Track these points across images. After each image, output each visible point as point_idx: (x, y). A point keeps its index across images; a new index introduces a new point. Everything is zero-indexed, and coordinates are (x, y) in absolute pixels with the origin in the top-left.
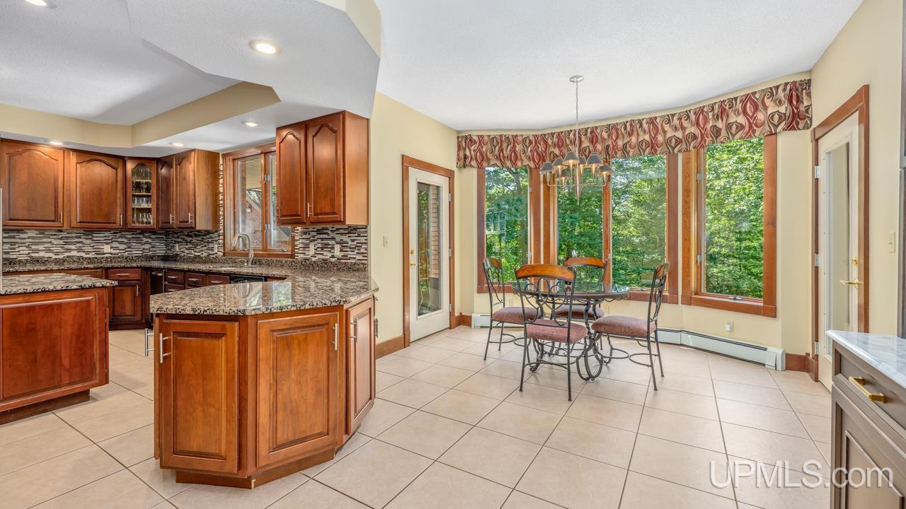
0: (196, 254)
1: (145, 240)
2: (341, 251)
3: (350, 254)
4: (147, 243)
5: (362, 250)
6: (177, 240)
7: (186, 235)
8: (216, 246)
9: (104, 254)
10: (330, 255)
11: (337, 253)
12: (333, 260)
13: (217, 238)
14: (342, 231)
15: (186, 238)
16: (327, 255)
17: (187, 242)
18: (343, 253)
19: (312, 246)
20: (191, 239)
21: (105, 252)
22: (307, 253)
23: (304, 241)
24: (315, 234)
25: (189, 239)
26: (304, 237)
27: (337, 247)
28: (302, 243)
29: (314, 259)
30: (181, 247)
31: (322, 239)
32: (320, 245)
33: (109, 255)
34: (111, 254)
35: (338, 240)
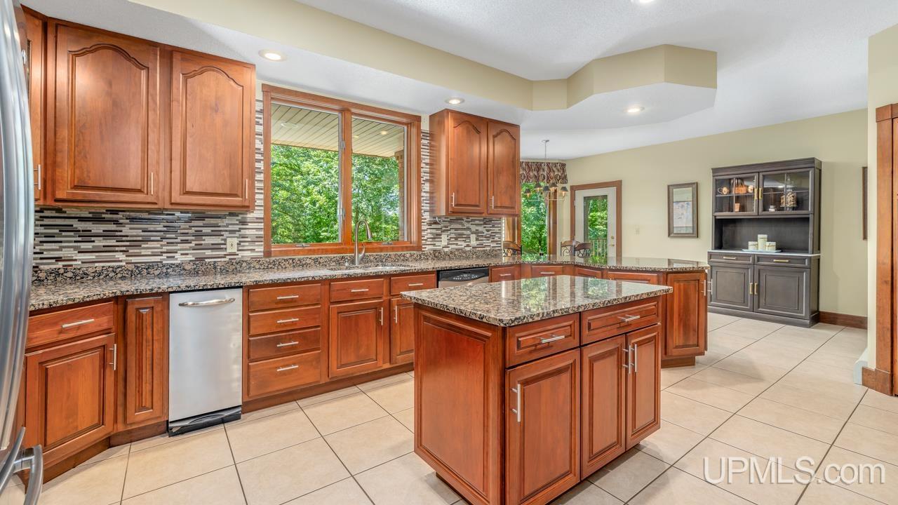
0: (134, 259)
2: (477, 240)
3: (486, 242)
5: (496, 239)
7: (81, 219)
8: (236, 241)
10: (465, 244)
11: (474, 242)
12: (468, 249)
13: (237, 228)
14: (477, 222)
15: (80, 226)
16: (461, 244)
17: (87, 236)
18: (478, 242)
19: (444, 237)
20: (112, 227)
22: (437, 244)
23: (434, 231)
24: (447, 224)
25: (98, 228)
26: (434, 226)
27: (473, 237)
28: (430, 233)
29: (446, 250)
31: (456, 229)
32: (453, 236)
35: (473, 230)
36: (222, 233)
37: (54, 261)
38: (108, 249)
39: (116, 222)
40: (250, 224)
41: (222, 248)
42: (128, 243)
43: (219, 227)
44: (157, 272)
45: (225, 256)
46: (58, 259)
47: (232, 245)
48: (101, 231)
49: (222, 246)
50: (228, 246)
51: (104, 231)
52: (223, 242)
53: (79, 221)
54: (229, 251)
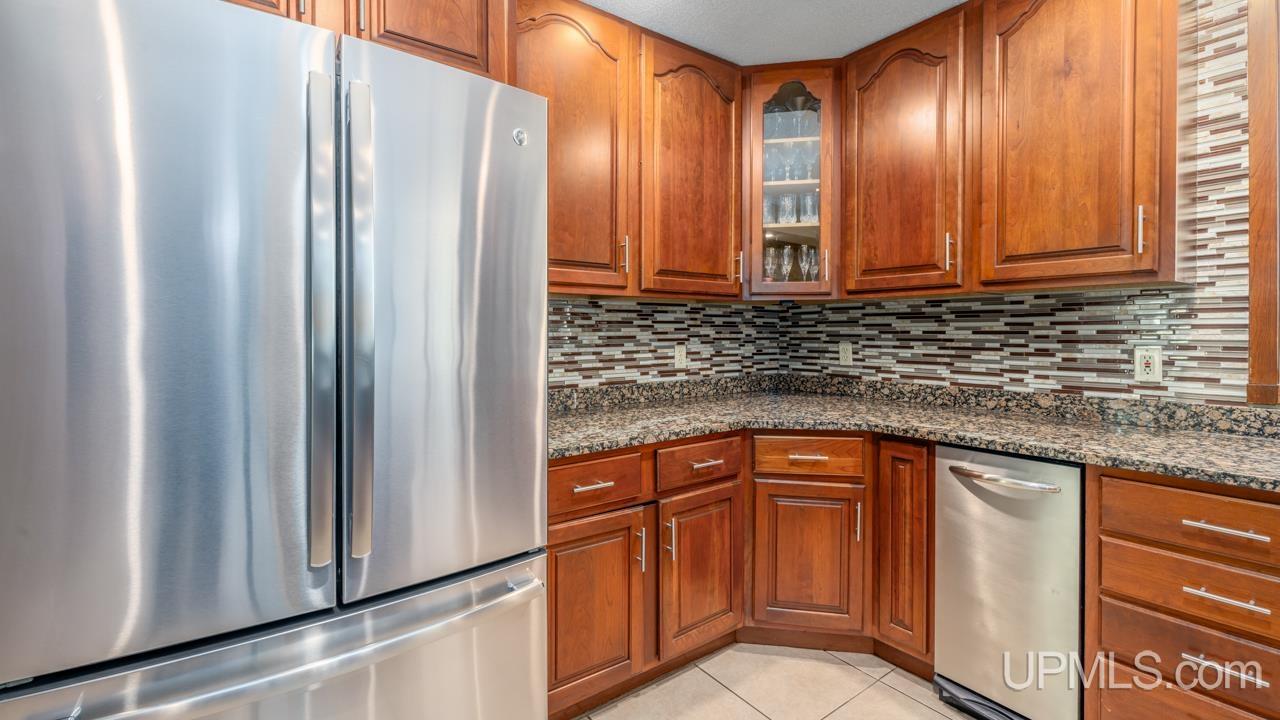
0: (962, 378)
1: (747, 330)
4: (749, 340)
6: (844, 330)
7: (901, 316)
8: (1158, 356)
9: (673, 373)
15: (899, 325)
17: (905, 340)
20: (933, 326)
21: (677, 366)
25: (917, 328)
30: (868, 352)
33: (682, 377)
34: (687, 372)
36: (1125, 337)
37: (874, 371)
38: (928, 360)
39: (938, 319)
40: (1200, 315)
41: (1123, 371)
42: (953, 352)
43: (1115, 322)
44: (991, 404)
45: (1129, 389)
46: (878, 369)
47: (1148, 365)
48: (921, 333)
49: (1123, 366)
50: (1138, 366)
51: (924, 332)
52: (1125, 357)
53: (898, 318)
54: (1140, 376)
